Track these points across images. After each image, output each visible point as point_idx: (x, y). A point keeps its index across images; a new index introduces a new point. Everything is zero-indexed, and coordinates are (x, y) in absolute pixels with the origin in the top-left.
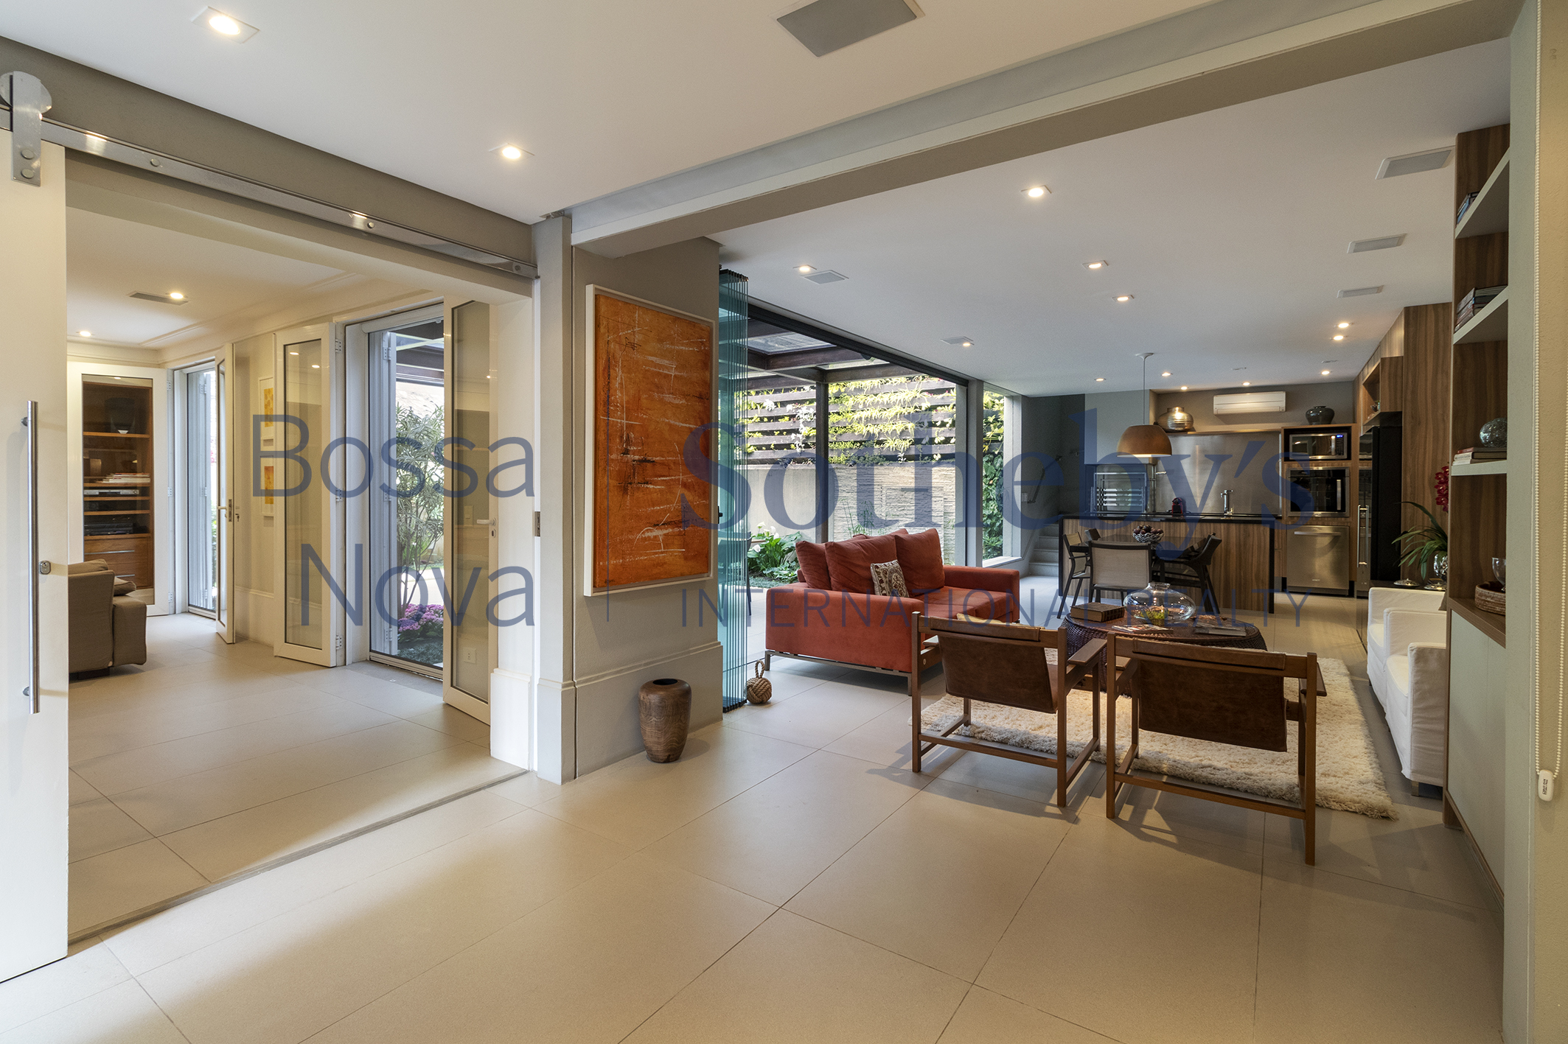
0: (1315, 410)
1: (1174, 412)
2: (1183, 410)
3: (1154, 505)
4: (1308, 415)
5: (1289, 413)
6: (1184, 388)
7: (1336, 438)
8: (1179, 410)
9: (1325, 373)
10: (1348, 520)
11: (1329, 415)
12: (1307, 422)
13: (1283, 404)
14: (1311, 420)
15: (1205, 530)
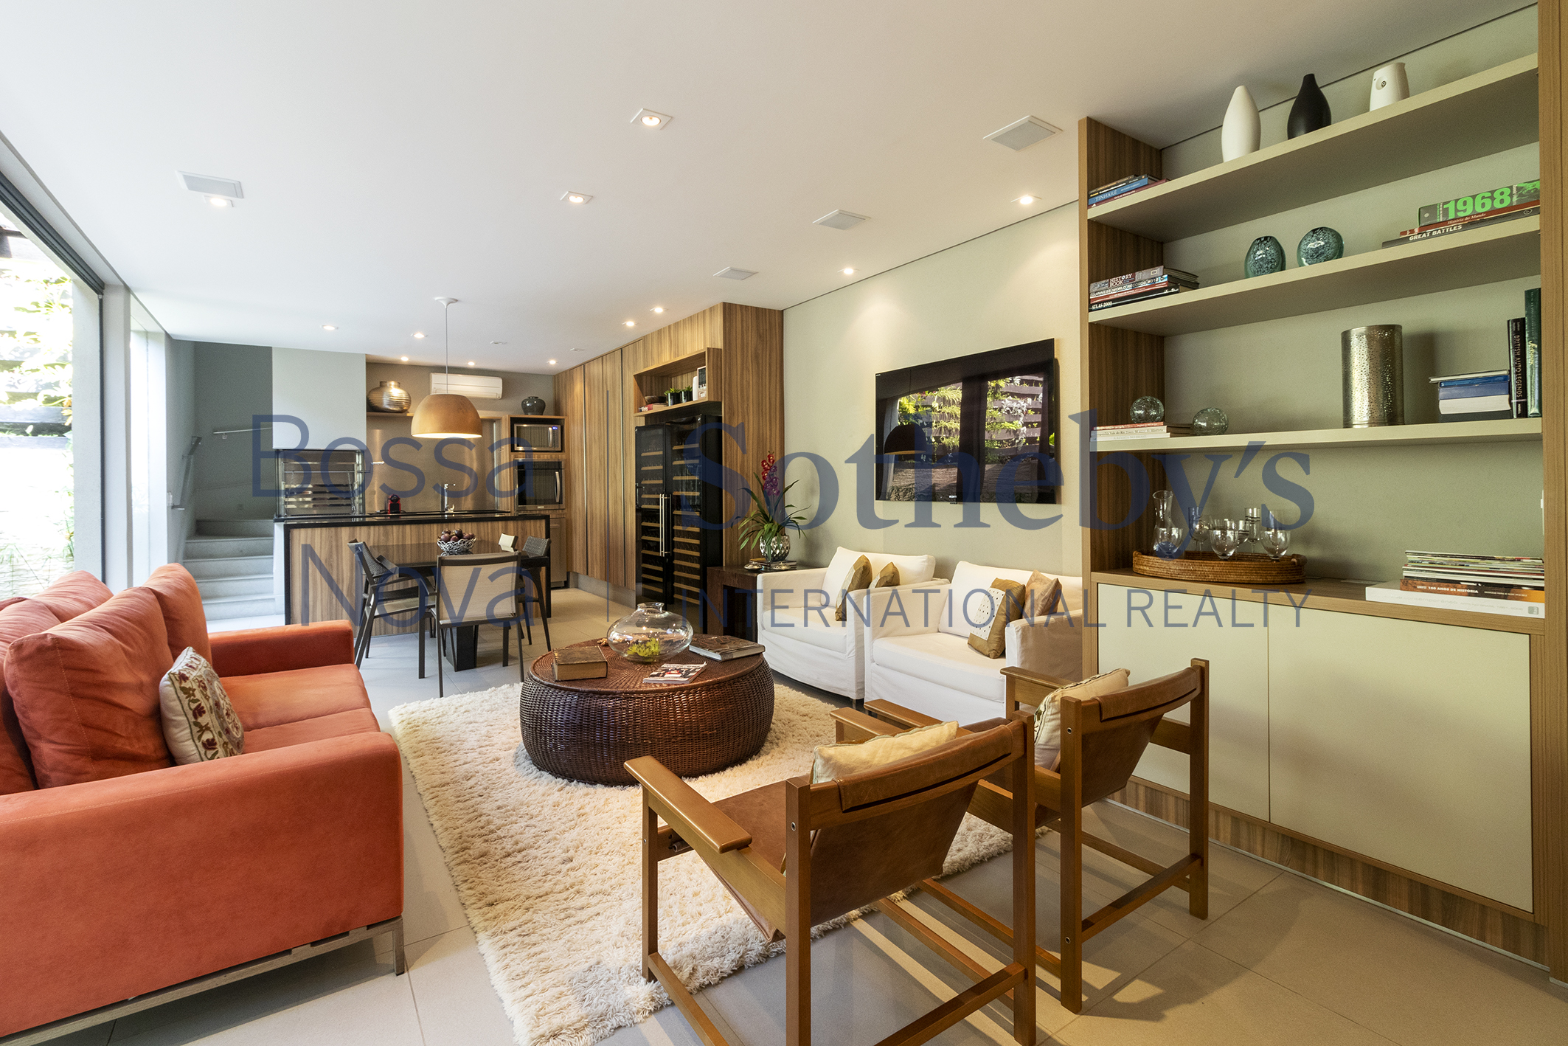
0: (530, 400)
1: (389, 388)
2: (399, 386)
3: (363, 504)
4: (524, 405)
5: (504, 402)
6: (405, 359)
7: (553, 430)
8: (395, 386)
9: (553, 362)
10: (565, 511)
11: (541, 407)
12: (523, 412)
13: (500, 391)
14: (526, 410)
15: (482, 531)
